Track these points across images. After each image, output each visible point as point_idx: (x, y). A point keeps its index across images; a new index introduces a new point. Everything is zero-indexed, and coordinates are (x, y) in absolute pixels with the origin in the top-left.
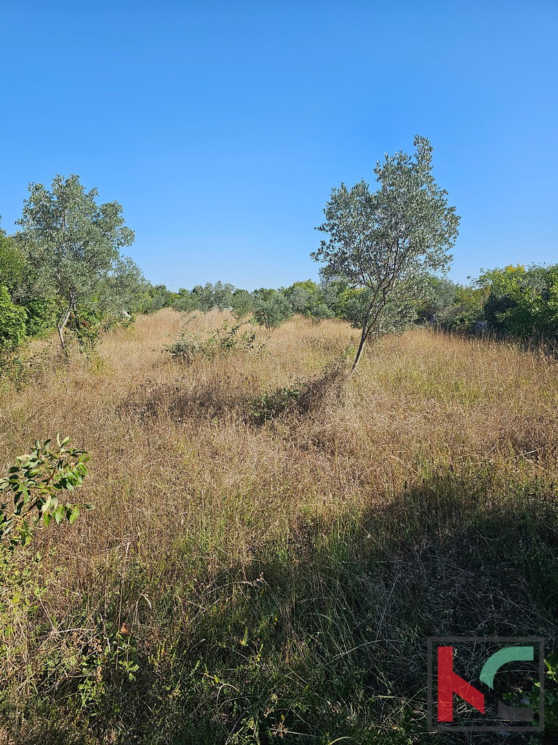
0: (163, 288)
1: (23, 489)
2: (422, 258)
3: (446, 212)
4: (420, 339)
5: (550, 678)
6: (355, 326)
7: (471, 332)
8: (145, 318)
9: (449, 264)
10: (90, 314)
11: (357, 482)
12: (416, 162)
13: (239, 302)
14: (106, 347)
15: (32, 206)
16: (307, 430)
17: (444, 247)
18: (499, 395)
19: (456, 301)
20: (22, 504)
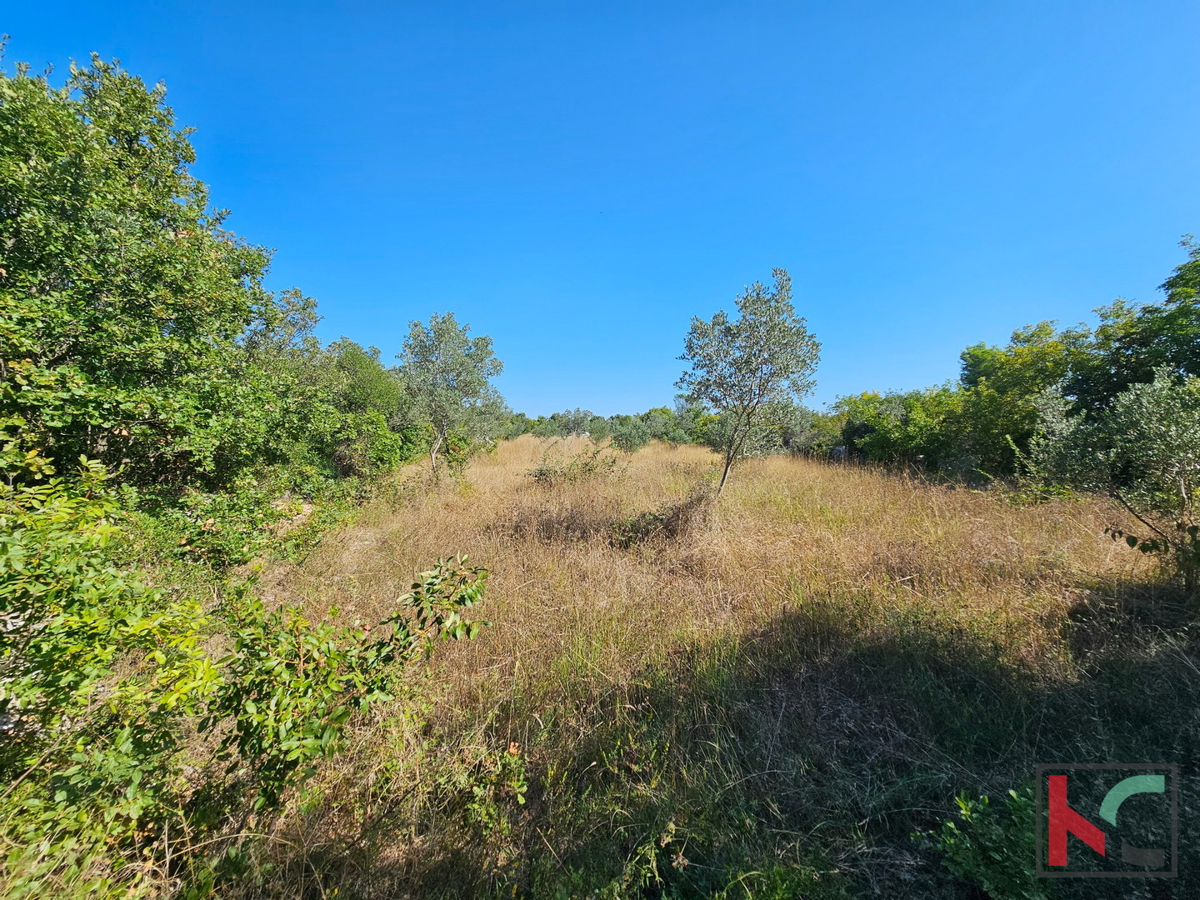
0: (523, 415)
1: (426, 605)
2: (784, 384)
3: (807, 339)
4: (779, 464)
5: (964, 818)
6: (716, 450)
7: (830, 457)
8: (506, 444)
9: (813, 389)
10: (460, 440)
11: (729, 607)
12: (775, 292)
13: (597, 428)
14: (473, 471)
15: (411, 342)
16: (674, 554)
17: (808, 372)
18: (867, 522)
19: (812, 426)
20: (425, 620)
